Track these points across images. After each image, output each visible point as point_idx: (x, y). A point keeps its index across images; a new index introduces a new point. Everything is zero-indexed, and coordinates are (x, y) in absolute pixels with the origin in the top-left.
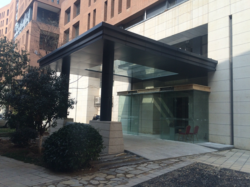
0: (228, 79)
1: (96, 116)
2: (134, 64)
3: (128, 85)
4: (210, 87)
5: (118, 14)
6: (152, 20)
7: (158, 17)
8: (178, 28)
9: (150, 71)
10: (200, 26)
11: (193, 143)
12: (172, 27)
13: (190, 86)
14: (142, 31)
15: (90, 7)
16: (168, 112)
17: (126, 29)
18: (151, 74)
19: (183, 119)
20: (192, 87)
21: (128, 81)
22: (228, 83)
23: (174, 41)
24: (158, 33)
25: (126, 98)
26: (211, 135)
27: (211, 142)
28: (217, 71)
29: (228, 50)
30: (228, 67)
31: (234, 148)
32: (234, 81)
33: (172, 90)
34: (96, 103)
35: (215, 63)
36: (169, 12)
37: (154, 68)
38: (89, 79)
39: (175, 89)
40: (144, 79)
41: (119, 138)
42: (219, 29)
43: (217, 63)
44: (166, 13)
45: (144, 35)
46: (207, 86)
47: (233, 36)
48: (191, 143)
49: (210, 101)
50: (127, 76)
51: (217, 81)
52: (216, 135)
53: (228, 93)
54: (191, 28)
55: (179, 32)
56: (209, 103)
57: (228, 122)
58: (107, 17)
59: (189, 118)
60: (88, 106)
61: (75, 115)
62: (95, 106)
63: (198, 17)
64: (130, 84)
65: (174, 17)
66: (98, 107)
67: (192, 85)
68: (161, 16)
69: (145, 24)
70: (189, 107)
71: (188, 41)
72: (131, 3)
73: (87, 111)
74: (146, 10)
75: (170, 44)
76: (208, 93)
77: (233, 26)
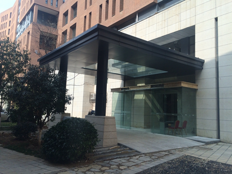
0: (215, 77)
1: (91, 111)
2: (127, 63)
3: (121, 82)
4: (197, 84)
5: (112, 16)
6: (144, 22)
7: (149, 19)
8: (168, 29)
9: (141, 69)
10: (188, 28)
11: (182, 137)
12: (162, 28)
13: (179, 83)
14: (134, 32)
15: (86, 10)
16: (159, 108)
17: (119, 31)
18: (142, 72)
19: (172, 114)
20: (181, 85)
21: (121, 79)
22: (214, 80)
23: (164, 41)
24: (149, 34)
25: (119, 94)
26: (199, 129)
27: (199, 136)
28: (204, 69)
29: (214, 50)
30: (214, 66)
31: (220, 142)
32: (220, 78)
33: (162, 87)
34: (91, 99)
35: (202, 62)
36: (159, 15)
37: (145, 67)
38: (85, 77)
39: (164, 86)
40: (136, 77)
41: (112, 132)
42: (205, 30)
43: (204, 62)
44: (157, 16)
45: (136, 36)
46: (195, 83)
47: (219, 37)
48: (180, 137)
49: (197, 98)
50: (120, 74)
51: (204, 79)
52: (203, 129)
53: (214, 91)
54: (180, 29)
55: (168, 33)
56: (197, 100)
57: (215, 117)
58: (102, 19)
59: (178, 113)
60: (83, 101)
61: (72, 110)
62: (90, 102)
63: (186, 19)
64: (123, 82)
65: (164, 19)
66: (93, 102)
67: (181, 83)
68: (152, 18)
69: (137, 26)
70: (178, 103)
71: (177, 42)
72: (124, 6)
73: (83, 106)
74: (137, 13)
75: (160, 44)
76: (196, 90)
77: (219, 28)
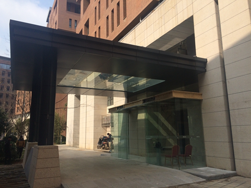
0: (221, 80)
4: (201, 93)
5: (117, 26)
7: (146, 20)
8: (165, 27)
10: (185, 20)
12: (159, 28)
14: (134, 39)
15: (96, 25)
20: (172, 95)
23: (166, 44)
24: (147, 37)
26: (208, 156)
27: (209, 167)
28: (208, 71)
30: (219, 65)
31: (236, 175)
32: (228, 81)
33: (153, 101)
34: (103, 123)
35: (204, 62)
37: (145, 79)
38: (95, 98)
39: (156, 99)
40: (135, 91)
42: (205, 19)
43: (207, 62)
44: (153, 14)
47: (221, 25)
48: (177, 169)
49: (203, 111)
51: (209, 85)
52: (214, 157)
54: (177, 25)
55: (166, 33)
56: (203, 114)
60: (94, 126)
62: (102, 127)
63: (183, 10)
65: (160, 17)
66: (106, 127)
67: (172, 92)
68: (149, 18)
69: (136, 31)
70: (189, 121)
71: (183, 42)
72: (127, 12)
73: (94, 132)
76: (200, 101)
77: (220, 12)
